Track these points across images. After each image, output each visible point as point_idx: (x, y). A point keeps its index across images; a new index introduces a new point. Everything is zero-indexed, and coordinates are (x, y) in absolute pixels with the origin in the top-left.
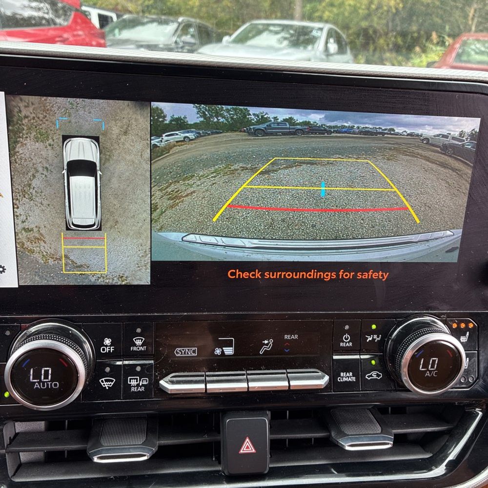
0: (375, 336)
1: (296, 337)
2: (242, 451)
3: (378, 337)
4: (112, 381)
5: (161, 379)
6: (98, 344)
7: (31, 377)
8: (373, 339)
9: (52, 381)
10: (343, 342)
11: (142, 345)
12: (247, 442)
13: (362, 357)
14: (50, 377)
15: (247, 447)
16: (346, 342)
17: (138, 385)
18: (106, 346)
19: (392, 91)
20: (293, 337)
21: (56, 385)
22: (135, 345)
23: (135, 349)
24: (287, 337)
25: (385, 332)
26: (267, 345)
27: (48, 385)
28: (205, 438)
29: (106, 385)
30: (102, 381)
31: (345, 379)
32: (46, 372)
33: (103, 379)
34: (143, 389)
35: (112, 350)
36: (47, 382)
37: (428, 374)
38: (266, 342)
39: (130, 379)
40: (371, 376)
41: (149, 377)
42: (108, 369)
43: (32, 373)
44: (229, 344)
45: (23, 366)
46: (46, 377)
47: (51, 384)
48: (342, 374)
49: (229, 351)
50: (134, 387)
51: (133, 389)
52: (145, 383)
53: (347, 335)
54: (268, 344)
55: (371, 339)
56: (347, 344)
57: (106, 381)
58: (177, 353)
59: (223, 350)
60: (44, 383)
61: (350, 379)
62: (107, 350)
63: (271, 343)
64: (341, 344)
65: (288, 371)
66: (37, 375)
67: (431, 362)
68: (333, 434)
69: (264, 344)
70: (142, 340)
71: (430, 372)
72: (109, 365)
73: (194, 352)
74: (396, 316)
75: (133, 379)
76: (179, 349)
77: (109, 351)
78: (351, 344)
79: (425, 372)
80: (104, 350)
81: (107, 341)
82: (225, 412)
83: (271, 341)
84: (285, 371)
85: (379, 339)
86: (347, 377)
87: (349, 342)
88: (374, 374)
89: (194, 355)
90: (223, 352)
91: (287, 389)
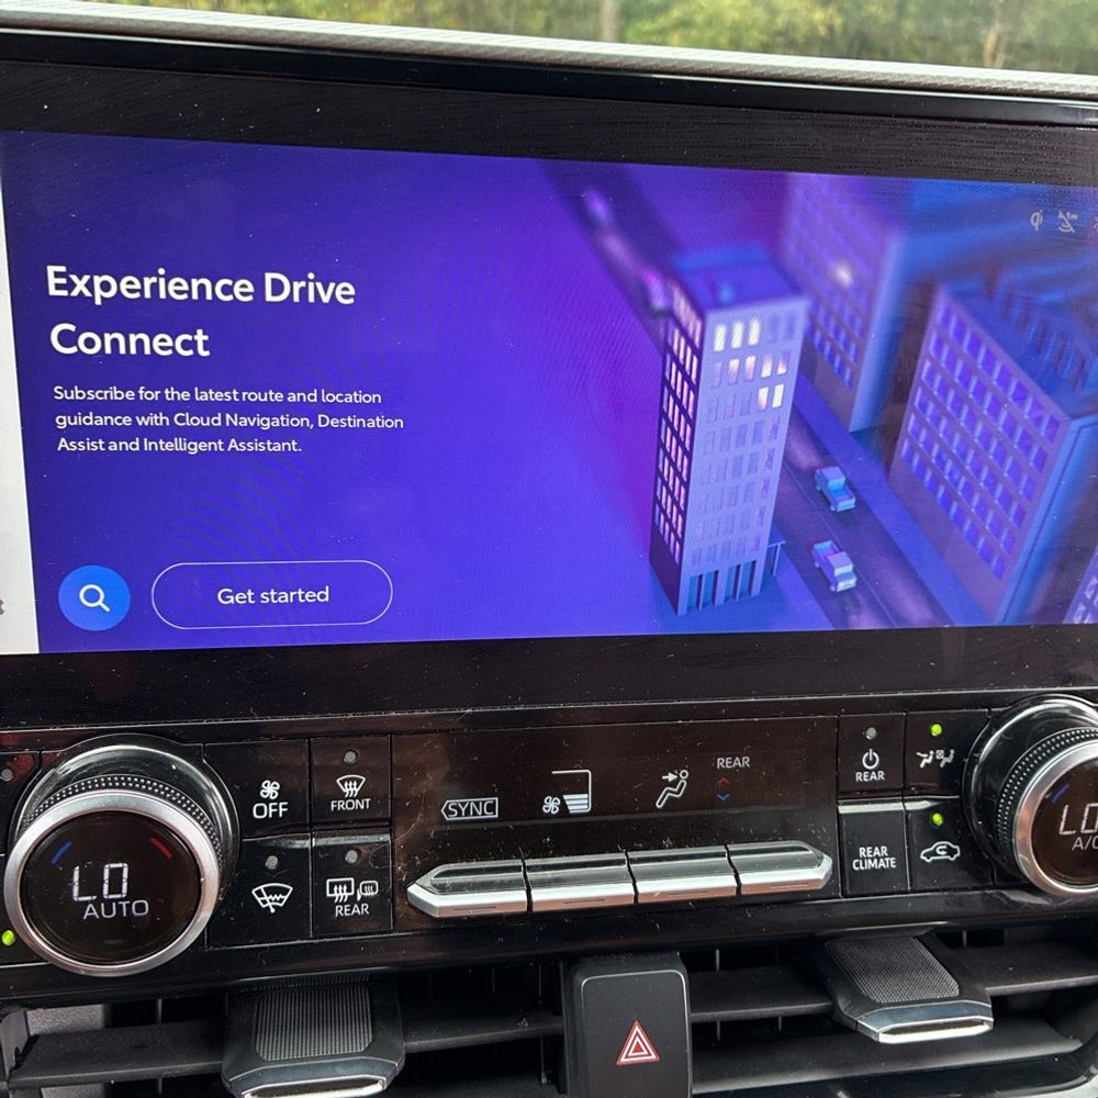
0: (940, 754)
1: (746, 761)
2: (623, 1060)
3: (947, 755)
4: (284, 892)
5: (413, 879)
6: (244, 796)
7: (76, 890)
8: (936, 761)
9: (131, 897)
10: (863, 770)
11: (360, 797)
12: (637, 1036)
13: (910, 806)
14: (125, 886)
15: (638, 1049)
16: (870, 769)
17: (352, 900)
18: (267, 801)
20: (737, 762)
21: (140, 908)
22: (341, 796)
23: (341, 805)
24: (722, 763)
25: (961, 740)
26: (674, 784)
27: (119, 908)
28: (523, 1028)
29: (270, 902)
30: (259, 894)
31: (870, 864)
32: (116, 874)
33: (261, 887)
34: (365, 908)
35: (281, 810)
36: (116, 900)
37: (1079, 844)
38: (671, 777)
39: (332, 885)
40: (934, 853)
41: (380, 875)
42: (272, 862)
43: (76, 877)
44: (578, 786)
45: (54, 861)
46: (116, 887)
47: (129, 906)
48: (862, 851)
49: (579, 803)
50: (343, 904)
51: (338, 911)
52: (370, 893)
53: (871, 754)
54: (676, 783)
55: (929, 761)
56: (873, 776)
57: (270, 891)
58: (448, 813)
59: (563, 801)
60: (109, 903)
61: (882, 864)
62: (269, 811)
63: (683, 780)
64: (858, 776)
65: (732, 848)
66: (91, 884)
67: (1086, 814)
68: (842, 1004)
69: (667, 783)
70: (359, 781)
71: (1085, 837)
72: (276, 851)
73: (491, 808)
74: (989, 701)
75: (338, 884)
76: (453, 802)
77: (274, 814)
78: (881, 775)
79: (1072, 839)
80: (260, 811)
81: (270, 789)
82: (574, 961)
83: (684, 775)
84: (721, 849)
85: (949, 760)
86: (873, 858)
87: (876, 770)
88: (940, 847)
89: (490, 815)
90: (563, 806)
91: (734, 893)
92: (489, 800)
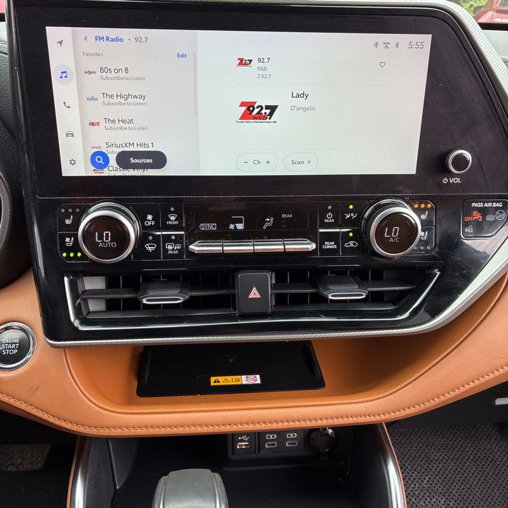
0: (352, 215)
1: (291, 216)
2: (250, 297)
3: (355, 215)
4: (154, 246)
5: (190, 245)
6: (142, 219)
7: (97, 238)
8: (351, 217)
9: (111, 241)
10: (327, 219)
11: (175, 220)
12: (254, 290)
13: (342, 230)
14: (110, 238)
15: (254, 294)
16: (329, 218)
17: (173, 249)
18: (149, 221)
19: (357, 17)
20: (288, 216)
21: (114, 245)
22: (170, 220)
23: (170, 223)
24: (283, 216)
25: (360, 211)
26: (269, 222)
27: (108, 244)
28: (224, 292)
29: (150, 249)
30: (147, 247)
31: (328, 247)
32: (107, 235)
33: (148, 245)
34: (177, 252)
35: (153, 223)
36: (107, 242)
37: (391, 240)
38: (268, 220)
39: (168, 245)
40: (349, 244)
41: (182, 243)
42: (151, 238)
43: (97, 235)
44: (240, 221)
45: (91, 230)
46: (107, 239)
47: (111, 244)
48: (326, 243)
49: (240, 226)
50: (171, 250)
51: (169, 252)
52: (178, 248)
53: (330, 214)
54: (269, 221)
55: (349, 217)
56: (330, 221)
57: (150, 246)
58: (202, 227)
59: (235, 226)
60: (105, 243)
61: (332, 247)
62: (149, 223)
63: (272, 221)
64: (326, 221)
65: (285, 239)
66: (101, 237)
67: (393, 231)
69: (267, 221)
70: (175, 216)
71: (393, 238)
72: (152, 235)
73: (214, 227)
74: (368, 198)
75: (169, 245)
76: (203, 224)
77: (151, 224)
78: (333, 220)
79: (389, 238)
80: (147, 223)
81: (150, 217)
82: (238, 270)
83: (272, 219)
84: (282, 240)
85: (355, 216)
86: (329, 245)
87: (331, 219)
88: (351, 243)
89: (214, 229)
90: (235, 227)
91: (283, 251)
92: (214, 224)
